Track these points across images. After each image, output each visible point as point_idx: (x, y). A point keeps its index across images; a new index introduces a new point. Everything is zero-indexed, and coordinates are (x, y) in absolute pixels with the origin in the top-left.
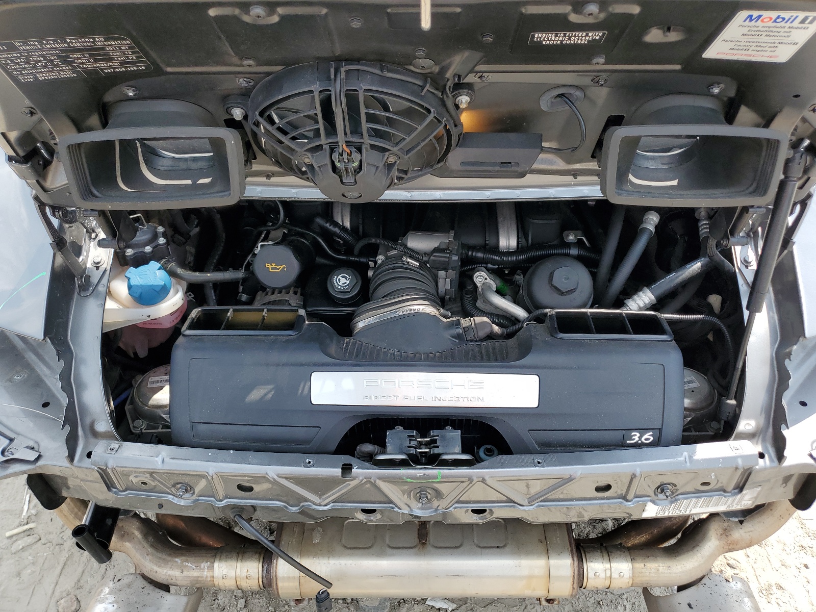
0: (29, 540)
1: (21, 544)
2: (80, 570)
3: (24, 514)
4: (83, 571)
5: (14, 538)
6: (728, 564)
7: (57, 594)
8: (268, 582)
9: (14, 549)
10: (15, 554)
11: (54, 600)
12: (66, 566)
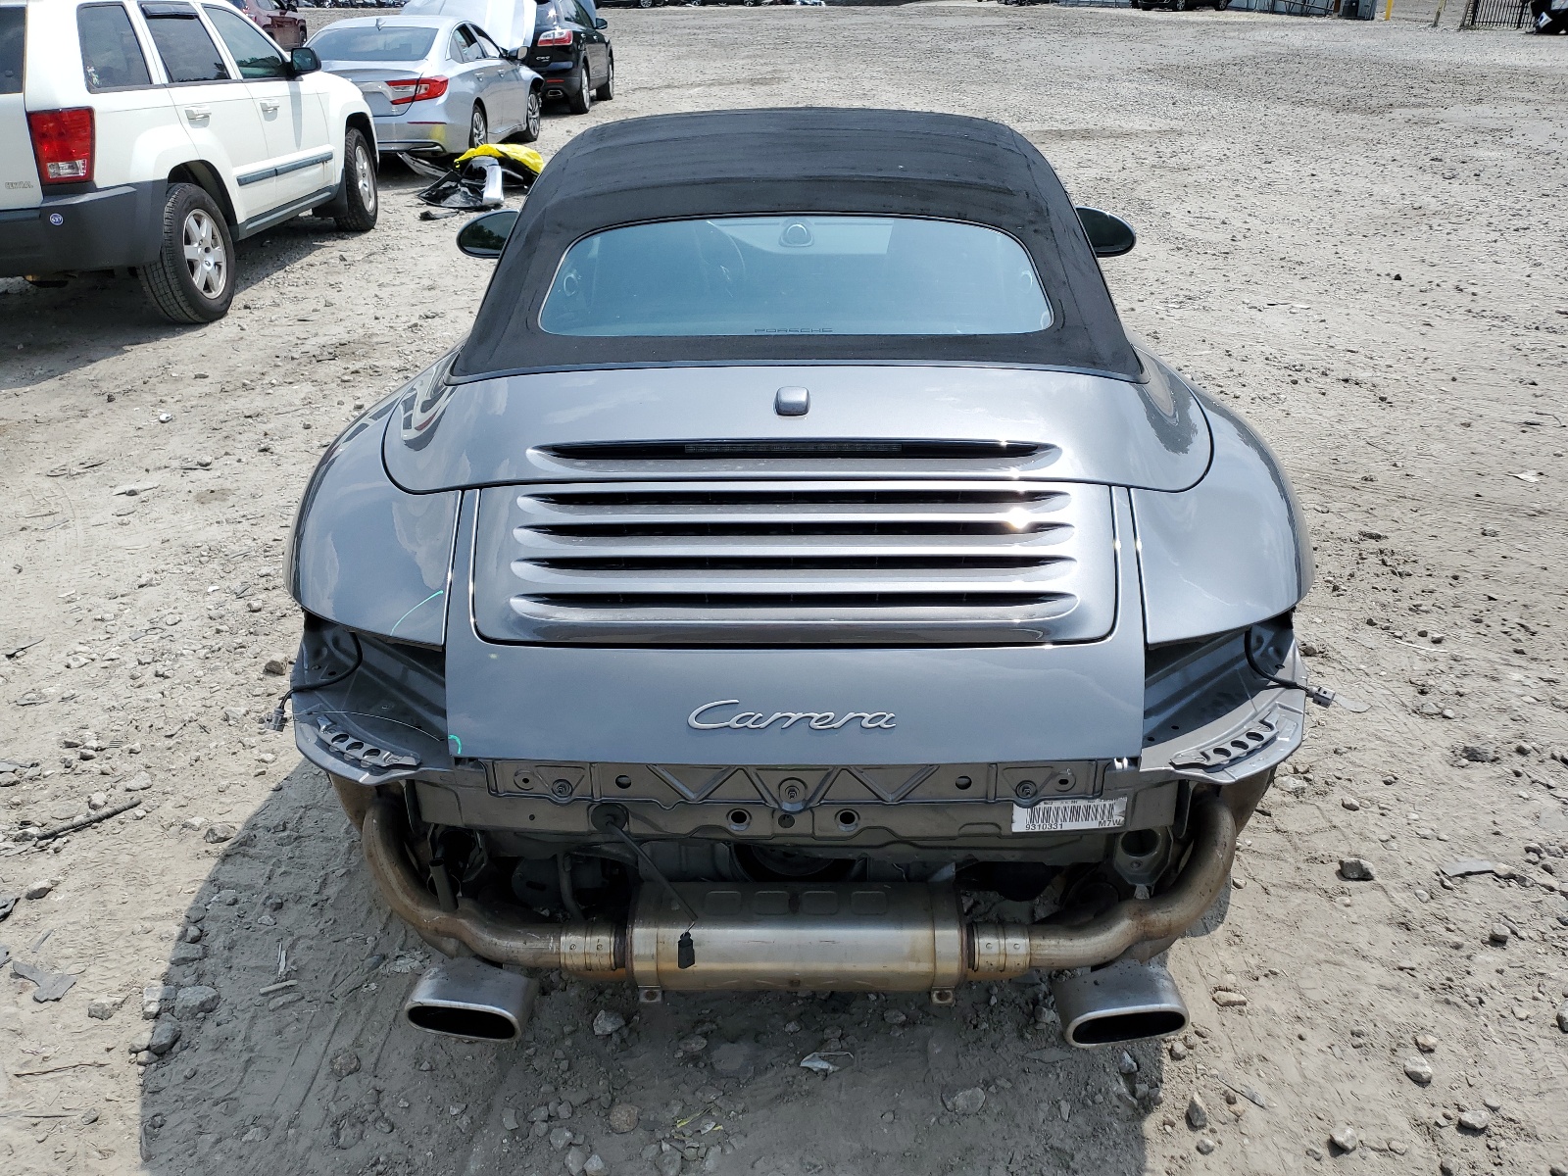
0: (290, 997)
1: (280, 1001)
2: (358, 1028)
3: (281, 970)
4: (362, 1030)
5: (271, 996)
6: (1196, 1032)
7: (330, 1052)
8: (623, 955)
9: (272, 1005)
10: (273, 1010)
11: (326, 1060)
12: (340, 1025)
